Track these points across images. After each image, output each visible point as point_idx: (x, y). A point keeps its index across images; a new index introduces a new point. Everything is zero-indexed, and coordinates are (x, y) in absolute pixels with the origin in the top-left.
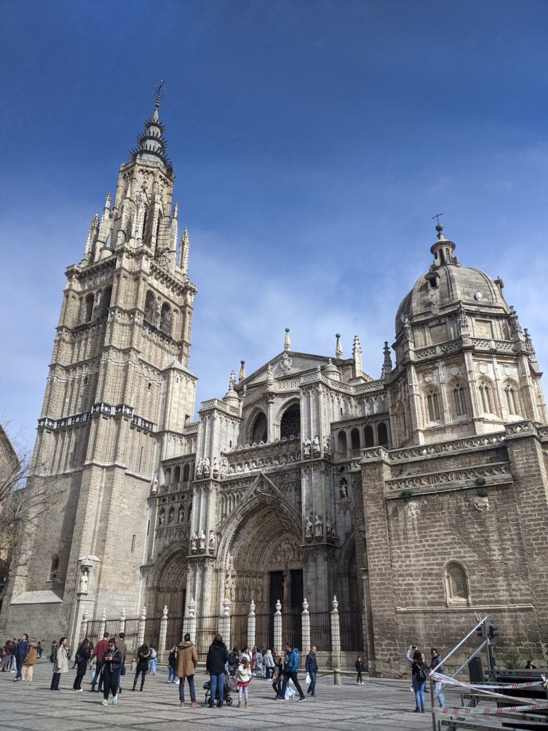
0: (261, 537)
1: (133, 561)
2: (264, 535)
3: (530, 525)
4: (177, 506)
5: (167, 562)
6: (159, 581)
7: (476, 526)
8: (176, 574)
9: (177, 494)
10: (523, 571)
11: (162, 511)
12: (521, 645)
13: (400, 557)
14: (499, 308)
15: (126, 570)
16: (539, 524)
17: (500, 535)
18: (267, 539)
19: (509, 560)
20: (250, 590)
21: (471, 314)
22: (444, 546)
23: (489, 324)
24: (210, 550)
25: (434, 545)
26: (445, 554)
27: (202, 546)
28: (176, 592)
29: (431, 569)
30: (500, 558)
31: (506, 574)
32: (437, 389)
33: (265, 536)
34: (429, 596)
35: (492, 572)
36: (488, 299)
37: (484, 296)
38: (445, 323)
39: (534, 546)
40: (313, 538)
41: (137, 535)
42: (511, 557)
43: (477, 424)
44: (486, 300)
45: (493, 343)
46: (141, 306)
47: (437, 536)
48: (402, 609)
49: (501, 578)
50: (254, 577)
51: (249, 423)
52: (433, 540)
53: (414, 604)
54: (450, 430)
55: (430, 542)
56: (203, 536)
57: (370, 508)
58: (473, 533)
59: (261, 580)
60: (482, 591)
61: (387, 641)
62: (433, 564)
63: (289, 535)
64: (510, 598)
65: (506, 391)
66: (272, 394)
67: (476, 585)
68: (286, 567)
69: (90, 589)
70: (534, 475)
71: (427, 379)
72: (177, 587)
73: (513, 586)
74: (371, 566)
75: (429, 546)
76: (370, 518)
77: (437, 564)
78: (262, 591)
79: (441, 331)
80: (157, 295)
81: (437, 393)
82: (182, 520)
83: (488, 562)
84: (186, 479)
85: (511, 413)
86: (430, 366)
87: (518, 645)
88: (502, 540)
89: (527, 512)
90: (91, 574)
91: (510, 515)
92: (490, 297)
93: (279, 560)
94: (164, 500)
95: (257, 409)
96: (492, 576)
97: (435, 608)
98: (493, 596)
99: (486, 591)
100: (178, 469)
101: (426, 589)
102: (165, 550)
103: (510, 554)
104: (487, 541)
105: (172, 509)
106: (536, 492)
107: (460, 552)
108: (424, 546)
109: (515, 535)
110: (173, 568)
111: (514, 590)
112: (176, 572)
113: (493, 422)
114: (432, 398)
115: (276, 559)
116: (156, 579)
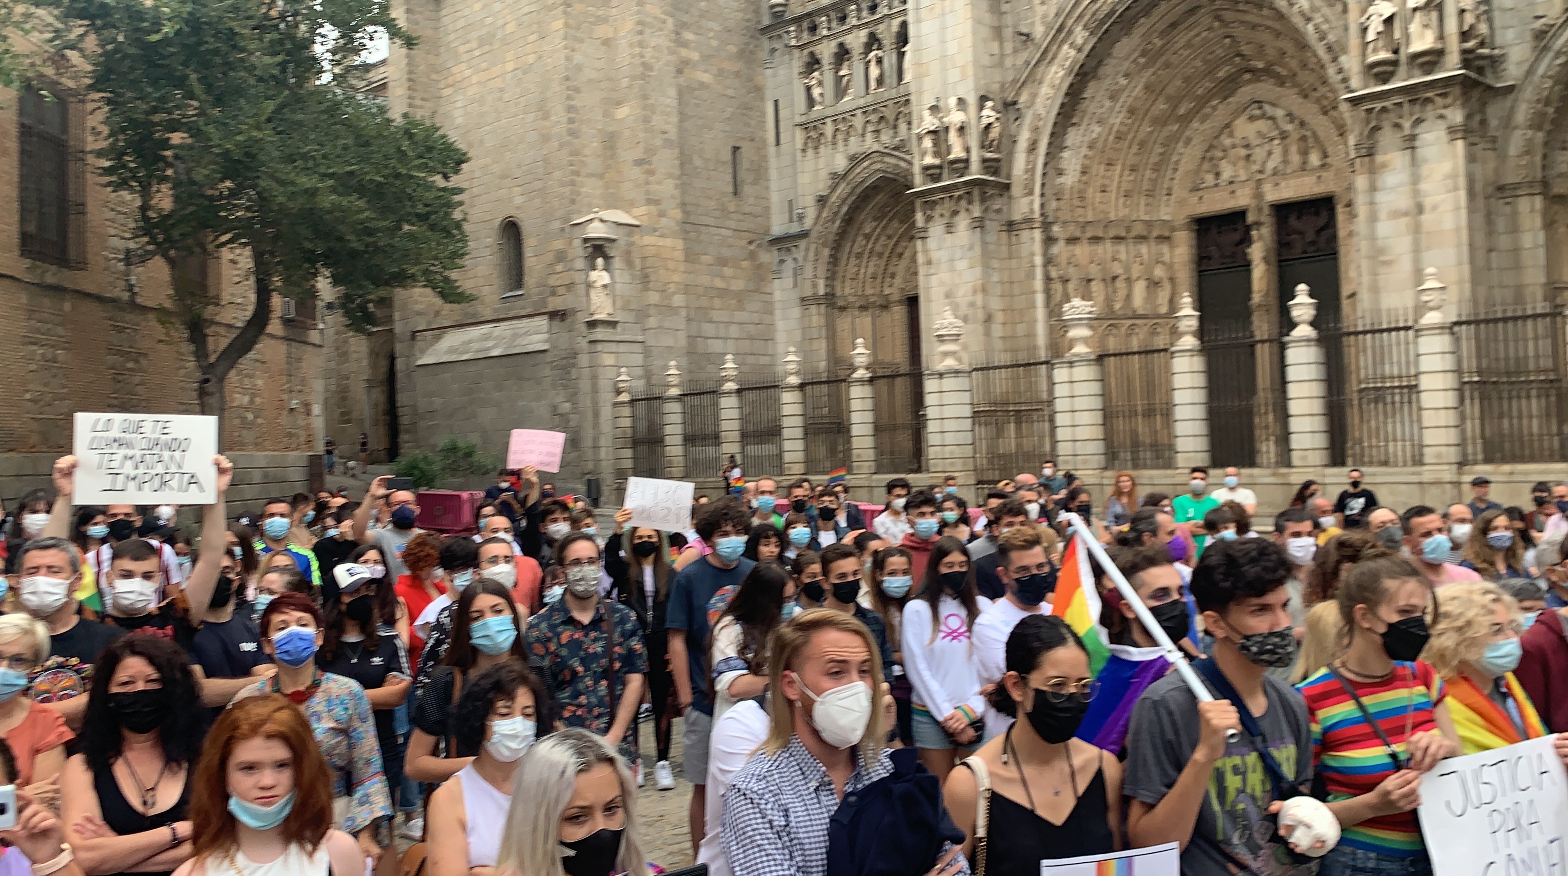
0: (1162, 106)
1: (745, 226)
2: (1169, 99)
4: (856, 40)
5: (849, 220)
6: (831, 278)
8: (880, 255)
11: (813, 63)
15: (726, 252)
18: (1182, 111)
20: (1128, 280)
24: (984, 160)
27: (956, 151)
28: (885, 307)
33: (1175, 102)
40: (1395, 63)
41: (745, 146)
50: (1142, 238)
56: (959, 117)
59: (1165, 249)
63: (1264, 89)
68: (1258, 195)
69: (623, 309)
72: (887, 291)
78: (1172, 279)
82: (880, 82)
90: (617, 263)
93: (1227, 172)
94: (813, 29)
102: (837, 184)
105: (842, 54)
110: (868, 237)
112: (878, 248)
115: (1217, 175)
116: (822, 271)
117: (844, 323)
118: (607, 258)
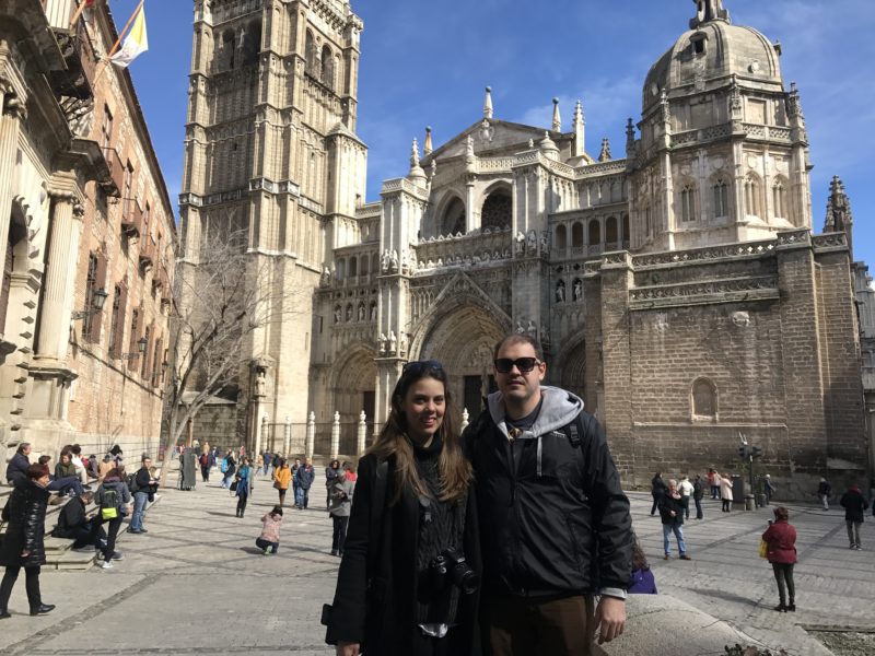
0: (456, 340)
3: (793, 344)
4: (355, 301)
5: (346, 363)
6: (338, 382)
7: (732, 343)
8: (356, 376)
9: (356, 288)
10: (779, 391)
11: (338, 307)
12: (768, 462)
13: (641, 371)
14: (776, 84)
16: (803, 343)
17: (758, 352)
18: (462, 341)
19: (765, 378)
21: (745, 92)
22: (694, 363)
23: (763, 105)
24: (401, 353)
25: (681, 361)
26: (694, 370)
27: (393, 349)
28: (356, 394)
29: (677, 385)
30: (756, 376)
31: (761, 392)
32: (693, 184)
33: (460, 339)
34: (672, 412)
35: (744, 390)
36: (766, 71)
37: (761, 68)
38: (711, 101)
39: (795, 366)
42: (768, 376)
43: (740, 229)
44: (762, 73)
45: (767, 129)
46: (300, 50)
47: (686, 351)
48: (640, 424)
49: (753, 397)
51: (439, 208)
52: (681, 356)
53: (655, 420)
54: (707, 234)
55: (678, 358)
56: (394, 338)
57: (610, 319)
58: (727, 349)
60: (731, 409)
61: (621, 455)
62: (679, 380)
63: (488, 338)
64: (761, 417)
65: (775, 189)
66: (471, 176)
67: (726, 402)
68: (485, 371)
69: (268, 391)
70: (805, 291)
71: (683, 172)
72: (357, 389)
73: (767, 405)
74: (607, 380)
75: (675, 361)
76: (608, 329)
77: (684, 381)
79: (704, 111)
80: (316, 33)
81: (693, 188)
82: (363, 318)
83: (741, 380)
84: (364, 273)
85: (776, 215)
86: (689, 156)
87: (765, 462)
88: (759, 358)
89: (791, 329)
90: (268, 375)
91: (772, 333)
92: (768, 69)
93: (475, 363)
94: (339, 295)
95: (450, 192)
96: (744, 394)
97: (677, 425)
98: (744, 414)
99: (736, 409)
100: (353, 261)
101: (669, 405)
102: (344, 350)
103: (767, 373)
104: (743, 359)
105: (350, 306)
106: (805, 309)
107: (711, 369)
108: (670, 361)
109: (776, 353)
111: (767, 409)
112: (355, 372)
113: (757, 227)
114: (688, 195)
115: (472, 363)
116: (335, 379)
117: (340, 397)
118: (265, 373)
